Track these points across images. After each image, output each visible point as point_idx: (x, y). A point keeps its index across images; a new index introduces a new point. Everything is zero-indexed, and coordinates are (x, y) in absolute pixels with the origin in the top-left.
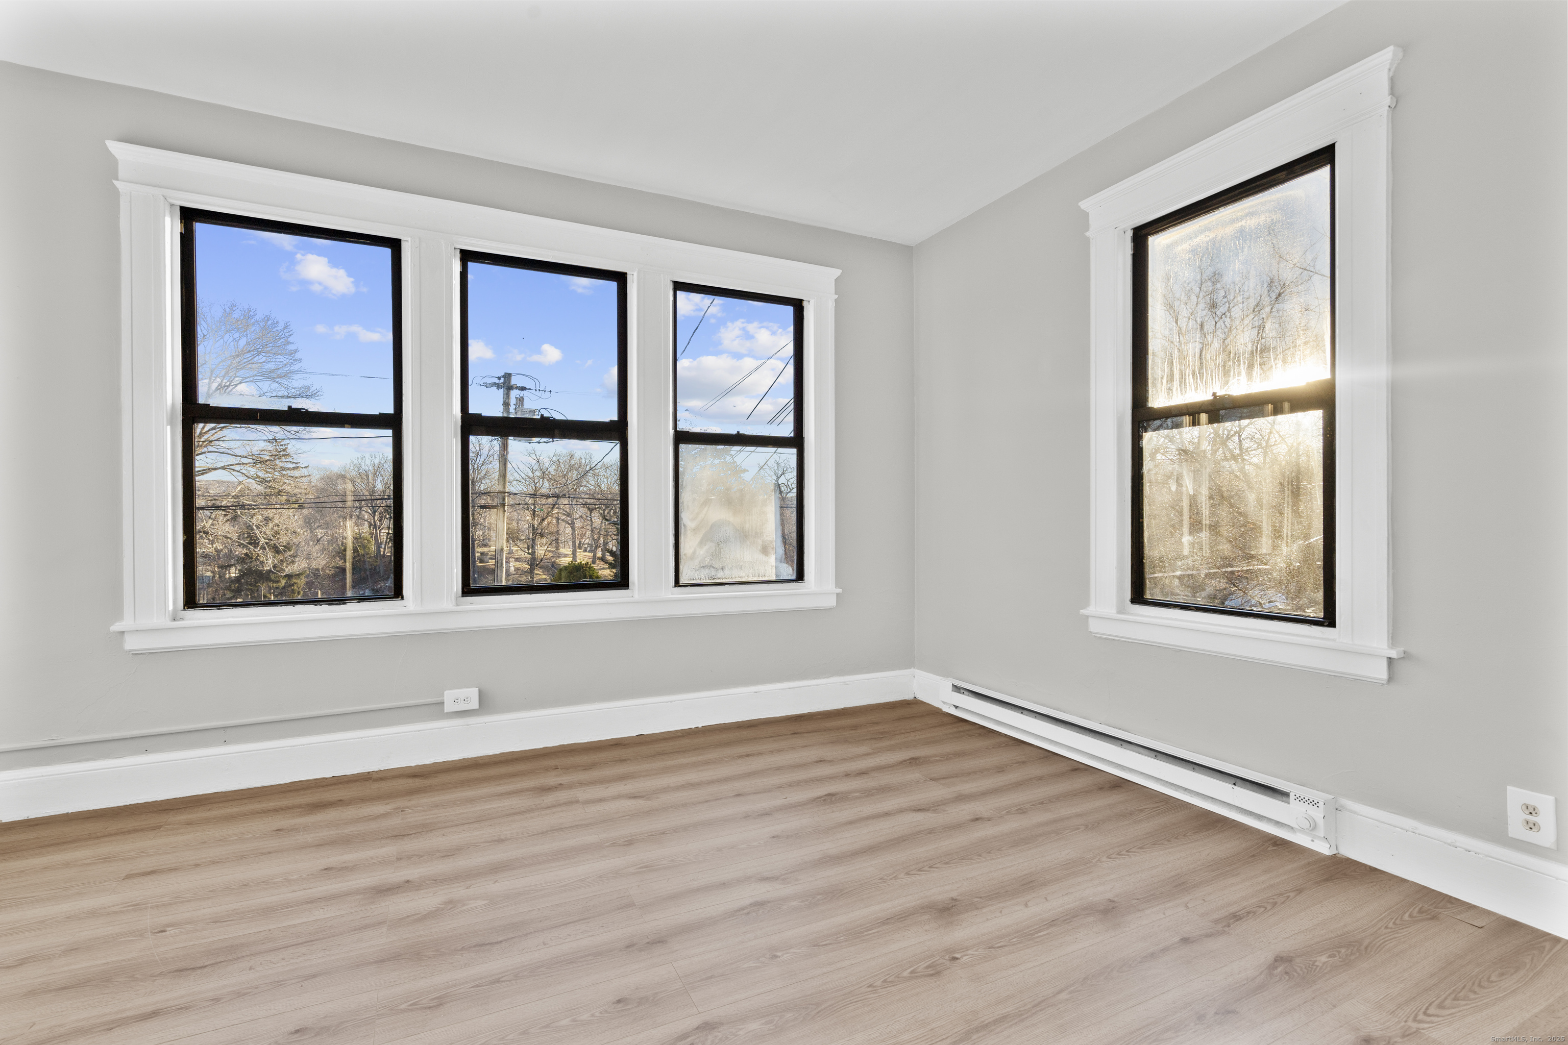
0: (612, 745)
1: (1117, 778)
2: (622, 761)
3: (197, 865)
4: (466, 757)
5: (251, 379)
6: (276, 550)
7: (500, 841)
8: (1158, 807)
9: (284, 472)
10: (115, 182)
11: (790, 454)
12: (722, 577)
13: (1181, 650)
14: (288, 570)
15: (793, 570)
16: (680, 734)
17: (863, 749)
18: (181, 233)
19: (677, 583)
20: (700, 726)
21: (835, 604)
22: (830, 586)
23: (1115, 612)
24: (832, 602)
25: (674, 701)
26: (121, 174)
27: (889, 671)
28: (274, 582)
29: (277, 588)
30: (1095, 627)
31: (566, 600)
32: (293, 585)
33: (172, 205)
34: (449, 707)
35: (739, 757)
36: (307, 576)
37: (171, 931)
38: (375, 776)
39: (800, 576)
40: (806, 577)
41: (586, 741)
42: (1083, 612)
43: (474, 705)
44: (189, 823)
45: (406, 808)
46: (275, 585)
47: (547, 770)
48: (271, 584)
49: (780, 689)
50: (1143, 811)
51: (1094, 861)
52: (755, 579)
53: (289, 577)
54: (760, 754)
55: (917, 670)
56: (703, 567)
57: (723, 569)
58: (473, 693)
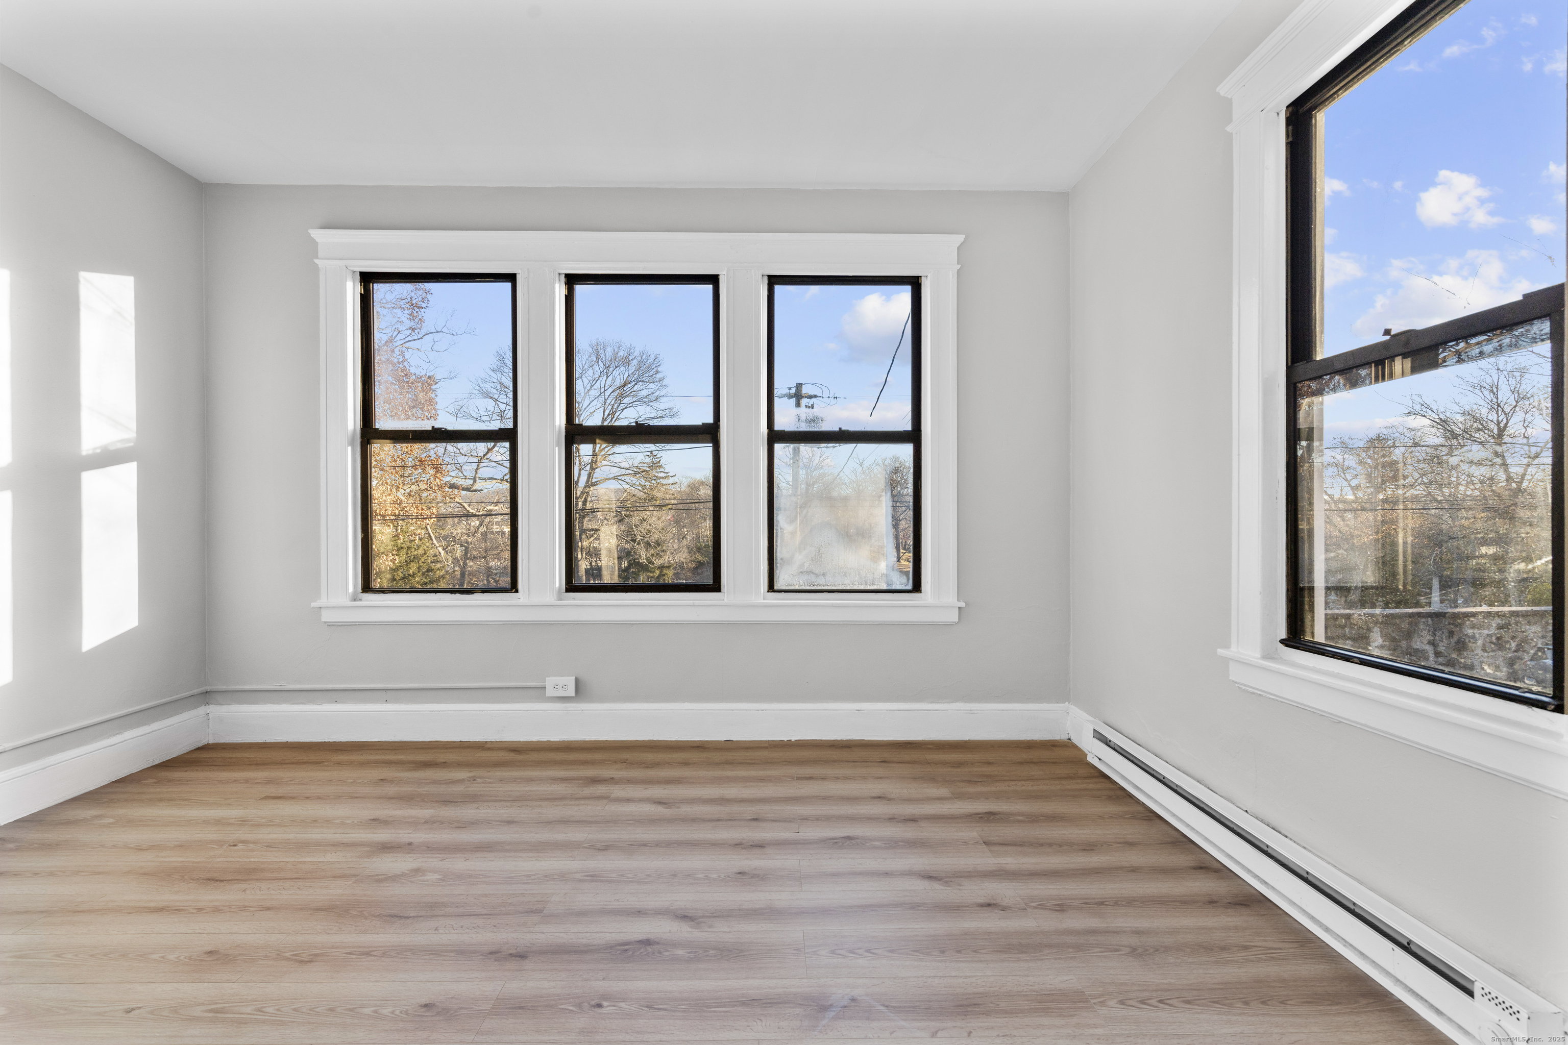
0: (694, 747)
1: (1255, 892)
2: (687, 764)
3: (308, 798)
4: (566, 740)
5: (631, 405)
6: (648, 545)
7: (510, 822)
8: (1280, 949)
9: (659, 481)
10: (316, 261)
11: (906, 450)
12: (822, 584)
13: (1340, 722)
14: (658, 562)
15: (908, 579)
16: (766, 745)
17: (944, 791)
18: (361, 294)
19: (771, 588)
20: (793, 739)
21: (957, 620)
22: (951, 598)
23: (1259, 656)
24: (954, 617)
25: (766, 710)
26: (320, 254)
27: (1033, 703)
28: (651, 572)
29: (652, 577)
30: (1236, 674)
31: (659, 600)
32: (664, 575)
33: (354, 272)
34: (550, 692)
35: (799, 778)
36: (675, 568)
37: (240, 846)
38: (488, 746)
39: (917, 587)
40: (923, 588)
41: (674, 740)
42: (1220, 651)
43: (571, 692)
44: (339, 763)
45: (478, 777)
46: (651, 575)
47: (615, 762)
48: (648, 574)
49: (887, 710)
50: (1248, 948)
51: (1093, 1001)
52: (862, 587)
53: (661, 568)
54: (824, 779)
55: (1072, 706)
56: (801, 572)
57: (824, 575)
58: (571, 682)
